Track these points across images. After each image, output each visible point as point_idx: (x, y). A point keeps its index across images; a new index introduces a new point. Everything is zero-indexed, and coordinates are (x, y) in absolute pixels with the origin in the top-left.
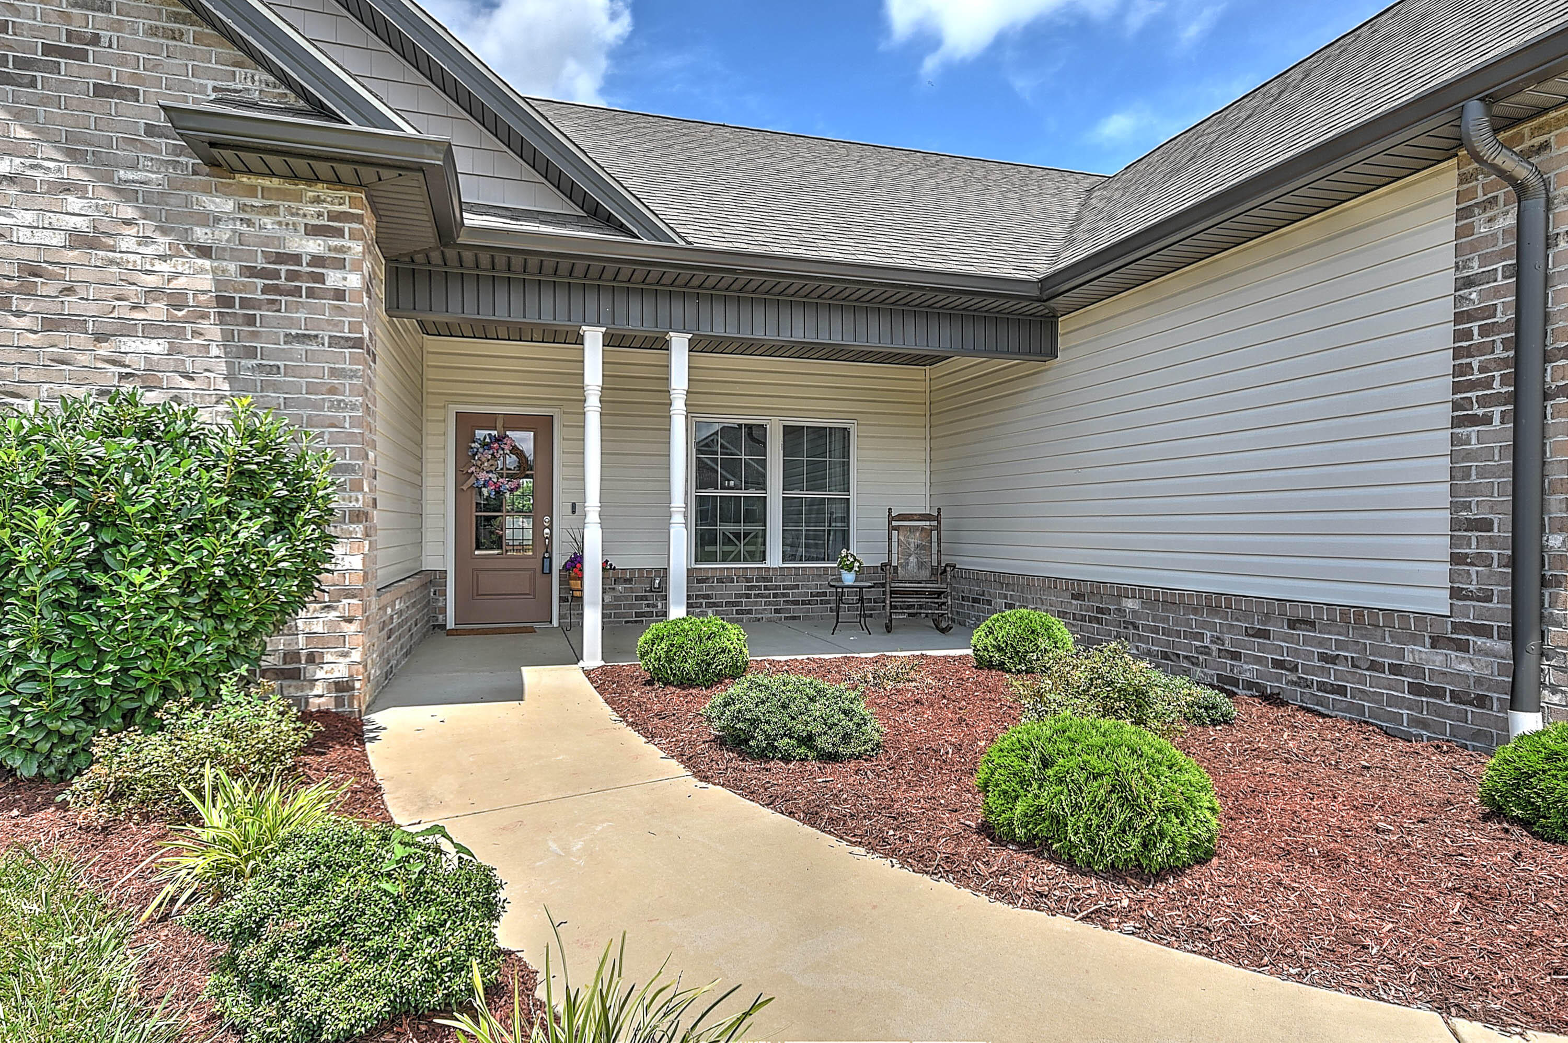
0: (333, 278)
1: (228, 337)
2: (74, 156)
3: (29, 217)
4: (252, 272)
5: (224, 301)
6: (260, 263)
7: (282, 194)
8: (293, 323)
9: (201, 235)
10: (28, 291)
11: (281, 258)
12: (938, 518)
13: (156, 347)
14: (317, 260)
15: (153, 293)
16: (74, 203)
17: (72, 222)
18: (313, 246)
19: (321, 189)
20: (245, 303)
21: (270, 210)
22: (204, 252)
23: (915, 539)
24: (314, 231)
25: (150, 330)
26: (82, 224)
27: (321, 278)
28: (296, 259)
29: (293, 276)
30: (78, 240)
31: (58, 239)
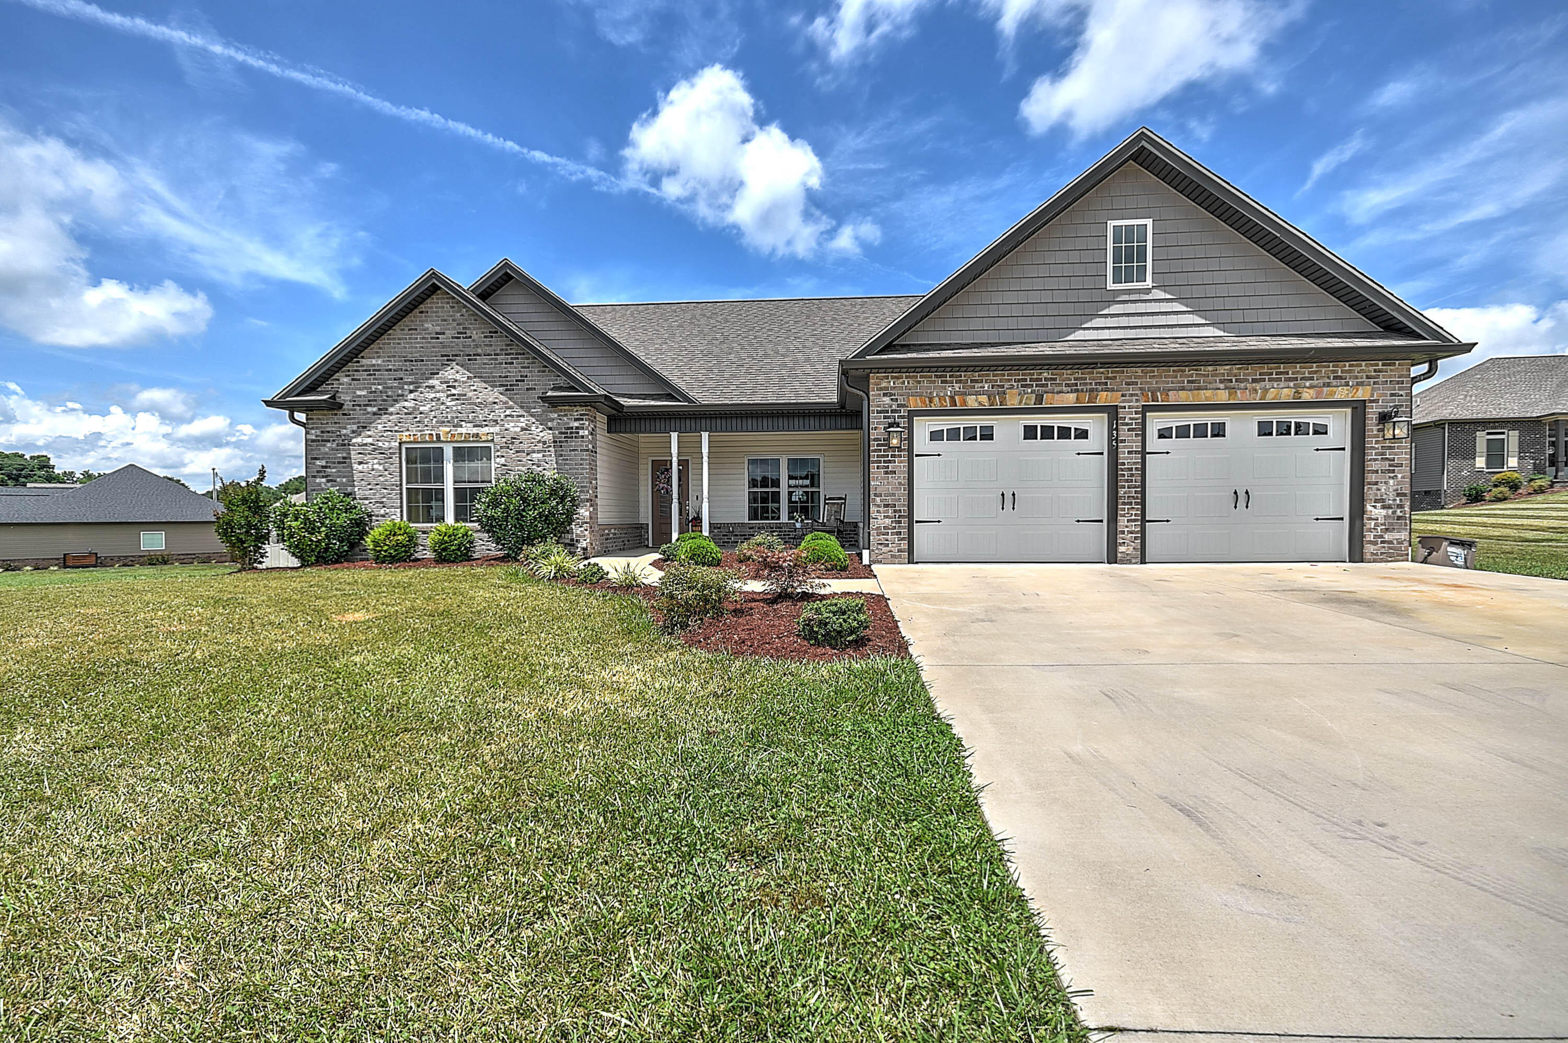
0: (581, 433)
1: (556, 451)
2: (522, 407)
3: (512, 424)
4: (561, 433)
5: (555, 442)
6: (563, 430)
7: (569, 410)
8: (571, 446)
9: (550, 424)
10: (513, 443)
11: (568, 428)
12: (845, 499)
13: (540, 455)
14: (577, 428)
15: (539, 442)
16: (522, 419)
17: (521, 425)
18: (576, 424)
19: (578, 408)
20: (560, 442)
21: (566, 415)
22: (550, 429)
23: (835, 508)
24: (576, 420)
25: (539, 452)
26: (523, 425)
27: (578, 433)
28: (572, 428)
29: (571, 433)
30: (523, 429)
31: (518, 429)
